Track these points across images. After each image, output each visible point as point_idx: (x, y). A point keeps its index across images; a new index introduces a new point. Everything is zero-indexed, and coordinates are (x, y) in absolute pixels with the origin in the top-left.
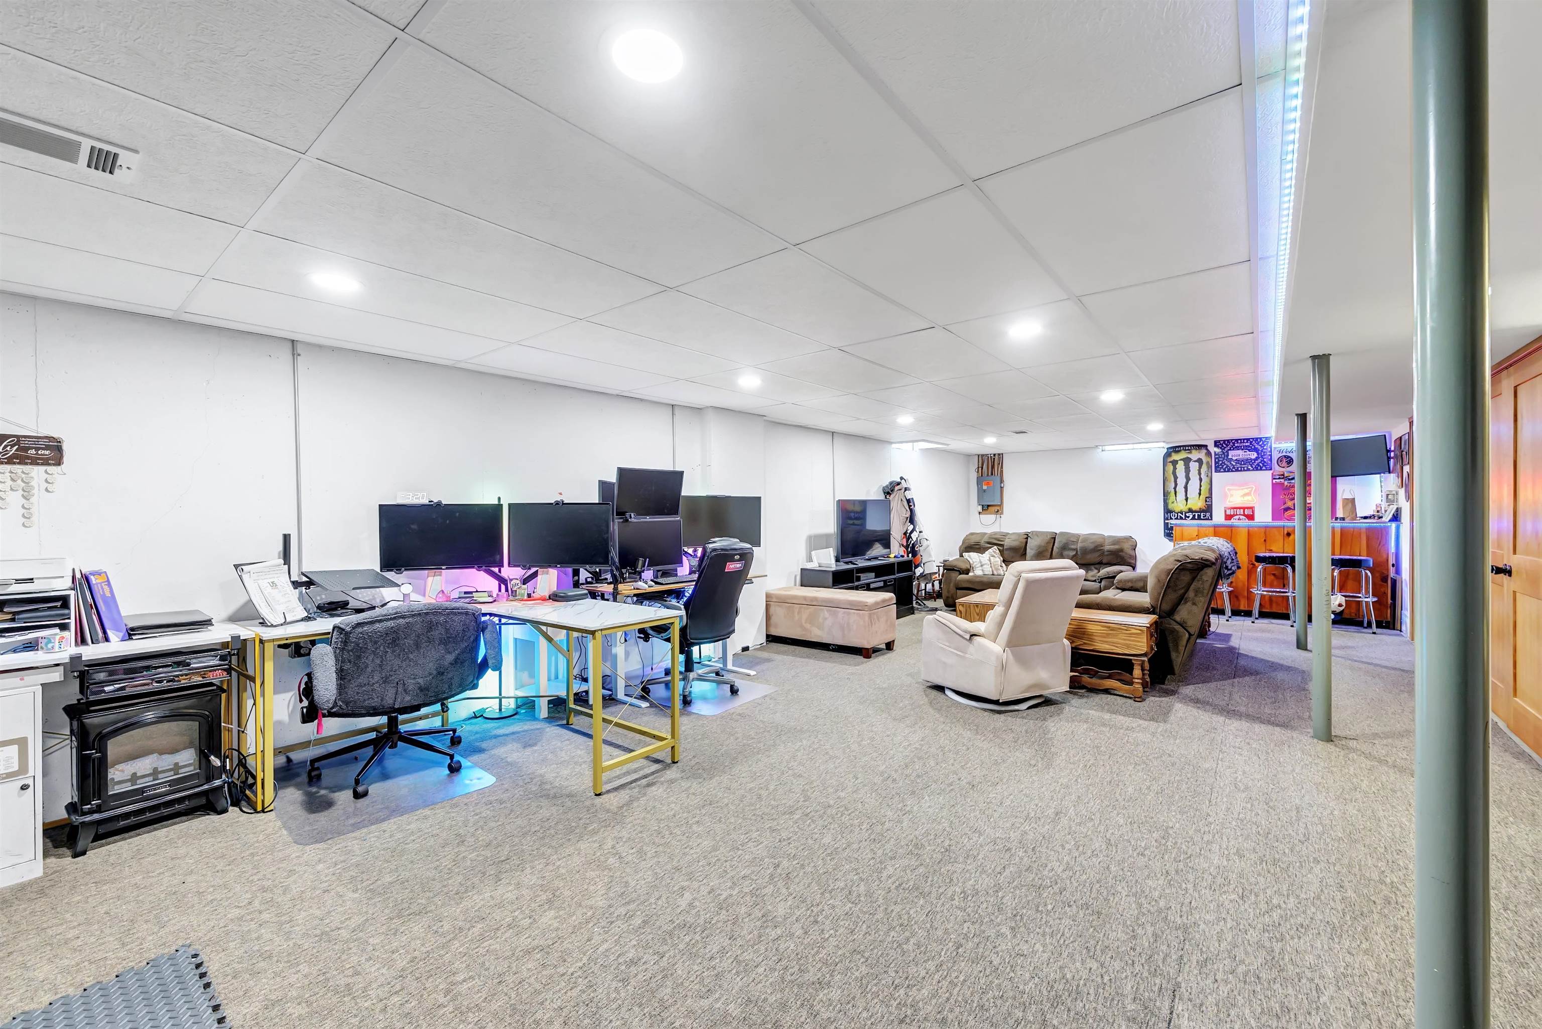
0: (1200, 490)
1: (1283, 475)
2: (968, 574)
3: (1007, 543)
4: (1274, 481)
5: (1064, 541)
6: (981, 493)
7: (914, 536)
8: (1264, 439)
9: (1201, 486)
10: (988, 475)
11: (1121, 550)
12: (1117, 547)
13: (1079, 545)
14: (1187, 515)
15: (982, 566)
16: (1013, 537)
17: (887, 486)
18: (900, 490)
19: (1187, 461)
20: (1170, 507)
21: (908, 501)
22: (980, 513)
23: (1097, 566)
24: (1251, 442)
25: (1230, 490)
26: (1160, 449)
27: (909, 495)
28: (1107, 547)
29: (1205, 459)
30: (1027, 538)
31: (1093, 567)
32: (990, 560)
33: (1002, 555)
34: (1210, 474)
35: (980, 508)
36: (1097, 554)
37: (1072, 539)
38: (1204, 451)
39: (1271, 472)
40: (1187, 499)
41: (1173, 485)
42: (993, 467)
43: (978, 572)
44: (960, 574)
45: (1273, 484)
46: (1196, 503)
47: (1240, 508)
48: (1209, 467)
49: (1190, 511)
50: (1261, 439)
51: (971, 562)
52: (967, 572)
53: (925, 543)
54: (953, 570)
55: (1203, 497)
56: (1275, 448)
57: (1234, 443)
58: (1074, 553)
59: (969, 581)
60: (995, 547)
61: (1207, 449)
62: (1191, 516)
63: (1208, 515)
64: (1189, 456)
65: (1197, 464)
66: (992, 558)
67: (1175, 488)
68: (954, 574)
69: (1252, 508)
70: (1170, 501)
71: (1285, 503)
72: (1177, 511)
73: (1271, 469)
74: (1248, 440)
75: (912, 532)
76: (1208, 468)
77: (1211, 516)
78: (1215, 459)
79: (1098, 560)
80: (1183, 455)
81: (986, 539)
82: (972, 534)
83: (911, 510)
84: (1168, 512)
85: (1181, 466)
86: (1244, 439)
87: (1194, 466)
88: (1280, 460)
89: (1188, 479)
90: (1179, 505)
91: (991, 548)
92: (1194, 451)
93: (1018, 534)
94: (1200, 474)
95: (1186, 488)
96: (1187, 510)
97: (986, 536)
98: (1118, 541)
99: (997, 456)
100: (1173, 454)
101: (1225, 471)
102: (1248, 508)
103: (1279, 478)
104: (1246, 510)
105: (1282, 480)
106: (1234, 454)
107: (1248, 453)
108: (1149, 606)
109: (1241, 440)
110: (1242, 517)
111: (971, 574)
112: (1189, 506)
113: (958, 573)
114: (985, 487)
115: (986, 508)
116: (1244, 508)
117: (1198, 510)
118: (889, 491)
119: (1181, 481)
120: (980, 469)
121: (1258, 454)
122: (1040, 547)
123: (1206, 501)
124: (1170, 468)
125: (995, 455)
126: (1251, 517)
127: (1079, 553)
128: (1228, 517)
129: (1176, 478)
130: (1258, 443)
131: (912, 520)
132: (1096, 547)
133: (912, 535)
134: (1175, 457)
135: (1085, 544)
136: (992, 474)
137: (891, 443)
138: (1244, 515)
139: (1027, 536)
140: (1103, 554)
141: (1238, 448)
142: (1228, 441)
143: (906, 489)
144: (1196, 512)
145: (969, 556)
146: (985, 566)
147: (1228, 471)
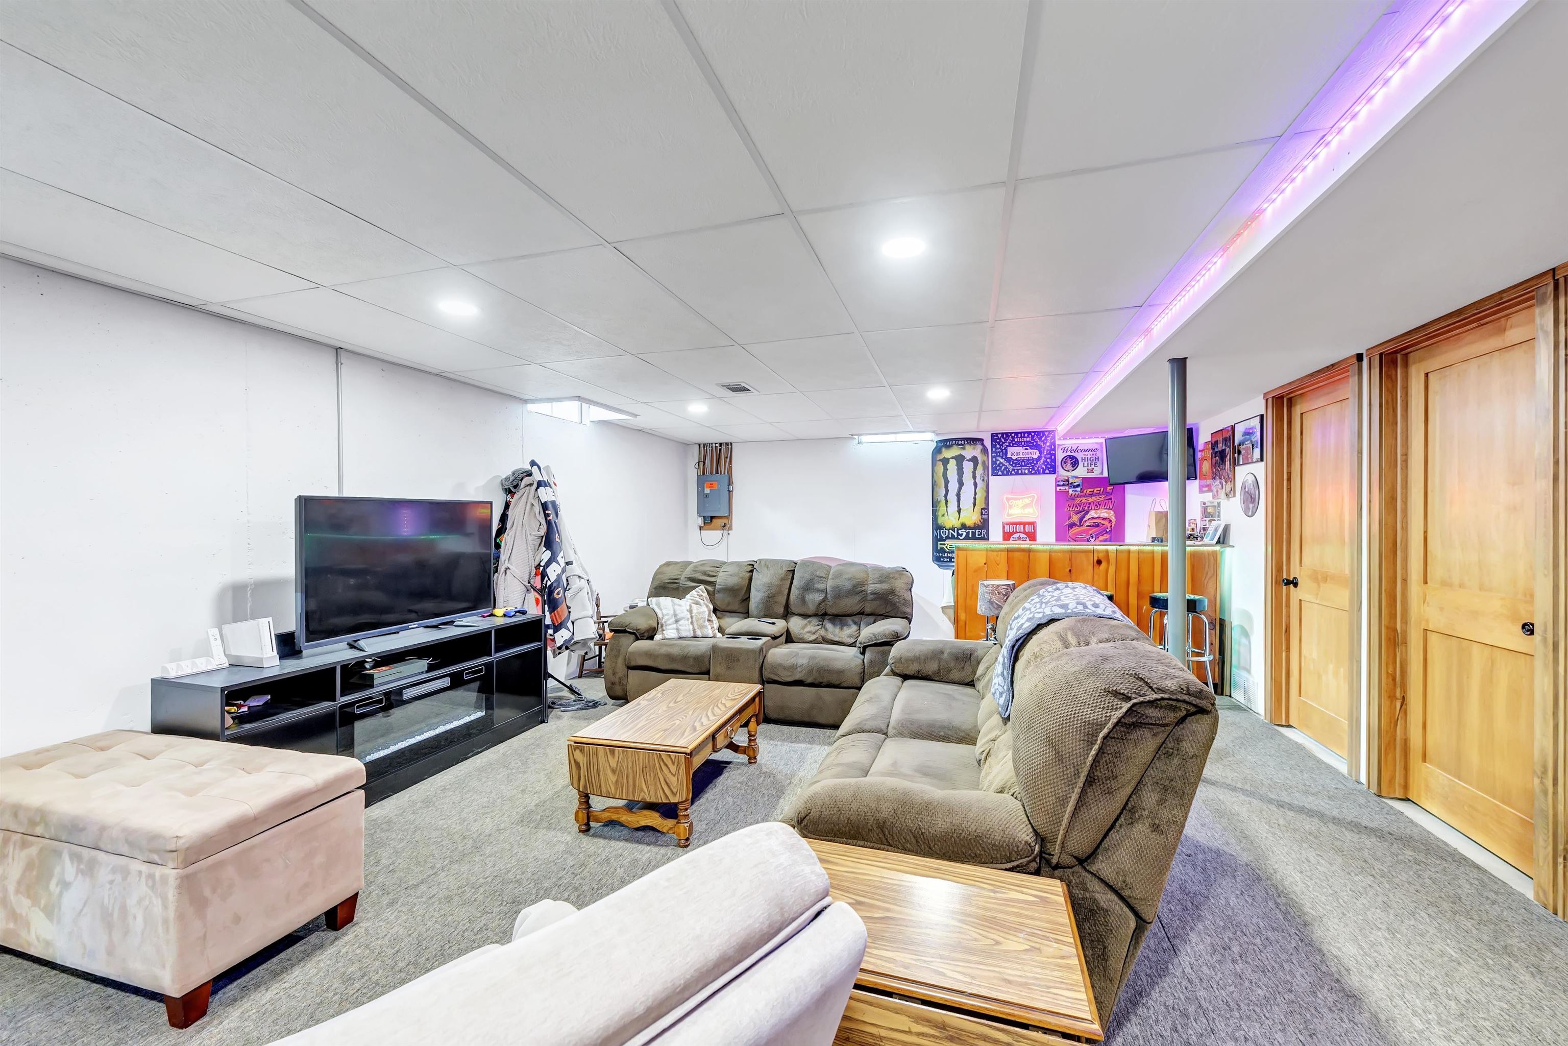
0: (975, 499)
1: (1068, 481)
2: (651, 638)
3: (722, 579)
4: (1058, 488)
5: (807, 576)
6: (703, 498)
7: (553, 572)
8: (1046, 433)
9: (975, 494)
10: (712, 473)
11: (892, 592)
12: (885, 586)
13: (830, 584)
14: (960, 531)
15: (677, 621)
16: (731, 570)
17: (507, 479)
18: (531, 485)
19: (960, 459)
20: (941, 521)
21: (544, 506)
22: (701, 528)
23: (856, 618)
24: (1033, 437)
25: (1008, 499)
26: (928, 440)
27: (545, 495)
28: (871, 588)
29: (980, 458)
30: (752, 571)
31: (849, 620)
32: (691, 611)
33: (712, 601)
34: (986, 478)
35: (700, 521)
36: (858, 598)
37: (819, 573)
38: (979, 447)
39: (1054, 476)
40: (959, 511)
41: (944, 492)
42: (718, 461)
43: (670, 633)
44: (637, 639)
45: (1056, 492)
46: (971, 517)
47: (1020, 523)
48: (986, 468)
49: (964, 526)
50: (1043, 432)
51: (660, 615)
52: (650, 634)
53: (576, 584)
54: (624, 631)
55: (978, 508)
56: (1059, 445)
57: (1013, 438)
58: (822, 596)
59: (648, 654)
60: (702, 587)
61: (983, 444)
62: (965, 534)
63: (984, 532)
64: (963, 453)
65: (971, 463)
66: (694, 606)
67: (946, 496)
68: (625, 640)
69: (1033, 524)
70: (940, 514)
71: (1070, 518)
72: (948, 527)
73: (1055, 473)
74: (1029, 433)
75: (548, 563)
76: (984, 470)
77: (987, 533)
78: (993, 457)
79: (857, 609)
80: (955, 451)
81: (688, 572)
82: (668, 564)
83: (549, 523)
84: (937, 527)
85: (952, 465)
86: (1025, 433)
87: (968, 467)
88: (1064, 461)
89: (961, 484)
90: (950, 520)
91: (694, 588)
92: (967, 447)
93: (738, 564)
94: (974, 477)
95: (958, 495)
96: (959, 526)
97: (690, 568)
98: (886, 576)
99: (723, 447)
100: (943, 449)
101: (1003, 474)
102: (1029, 523)
103: (1064, 485)
104: (1027, 526)
105: (1067, 488)
106: (1016, 452)
107: (1030, 450)
108: (1025, 835)
109: (1021, 433)
110: (1022, 535)
111: (658, 637)
112: (961, 520)
113: (632, 637)
114: (707, 491)
115: (709, 521)
116: (1025, 524)
117: (972, 525)
118: (511, 488)
119: (953, 486)
120: (701, 464)
121: (1040, 453)
122: (770, 586)
123: (982, 514)
124: (940, 468)
125: (721, 444)
126: (1032, 536)
127: (829, 597)
128: (1007, 536)
129: (947, 482)
130: (1040, 439)
131: (549, 541)
132: (855, 586)
133: (549, 570)
134: (947, 454)
135: (839, 582)
136: (717, 472)
137: (526, 401)
138: (1025, 533)
139: (752, 568)
140: (864, 599)
141: (1018, 444)
142: (1007, 434)
143: (540, 484)
144: (970, 528)
145: (658, 604)
146: (681, 623)
147: (1007, 474)
